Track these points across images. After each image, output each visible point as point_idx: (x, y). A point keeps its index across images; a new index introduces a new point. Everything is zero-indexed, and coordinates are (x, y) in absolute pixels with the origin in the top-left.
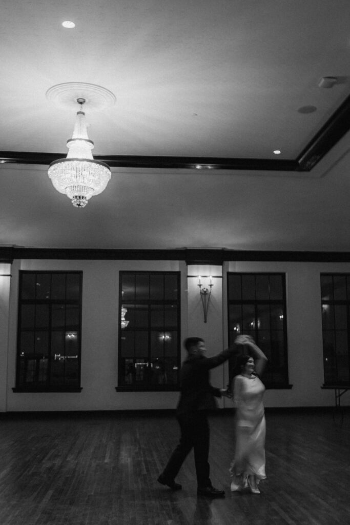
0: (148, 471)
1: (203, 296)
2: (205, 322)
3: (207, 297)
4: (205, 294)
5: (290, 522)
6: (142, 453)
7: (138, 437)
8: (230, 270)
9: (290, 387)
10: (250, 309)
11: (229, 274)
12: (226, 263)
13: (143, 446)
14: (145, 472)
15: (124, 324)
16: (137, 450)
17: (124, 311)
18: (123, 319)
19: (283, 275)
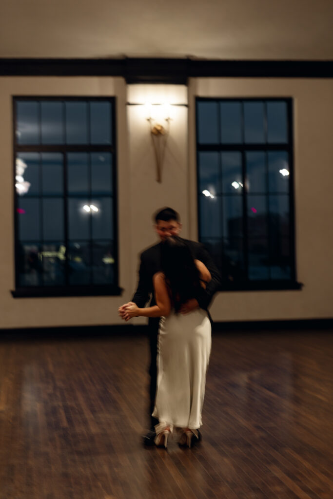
0: (70, 421)
1: (155, 137)
2: (159, 180)
3: (161, 138)
4: (157, 134)
5: (302, 494)
6: (58, 394)
7: (51, 368)
8: (201, 93)
9: (297, 286)
10: (232, 159)
11: (199, 100)
12: (192, 80)
13: (60, 384)
14: (65, 424)
15: (22, 187)
16: (51, 391)
17: (21, 167)
18: (19, 178)
19: (289, 101)
